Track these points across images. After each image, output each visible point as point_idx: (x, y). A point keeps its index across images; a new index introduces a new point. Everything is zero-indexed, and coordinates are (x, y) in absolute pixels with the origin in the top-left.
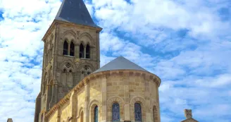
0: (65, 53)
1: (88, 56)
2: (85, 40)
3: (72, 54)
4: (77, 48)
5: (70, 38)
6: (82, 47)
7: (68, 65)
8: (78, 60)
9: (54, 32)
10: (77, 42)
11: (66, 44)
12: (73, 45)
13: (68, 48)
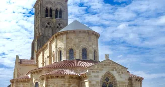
0: (47, 16)
1: (61, 17)
2: (59, 7)
3: (51, 16)
4: (54, 12)
5: (49, 6)
6: (57, 11)
7: (49, 23)
8: (55, 19)
9: (39, 3)
10: (54, 8)
11: (47, 10)
12: (51, 10)
13: (49, 12)
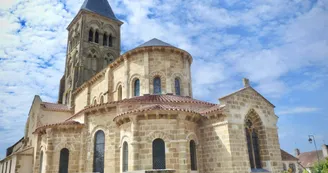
0: (90, 40)
1: (110, 45)
2: (109, 31)
3: (97, 41)
4: (101, 37)
5: (95, 27)
6: (105, 36)
7: (93, 51)
8: (102, 47)
9: (80, 21)
10: (102, 31)
11: (91, 32)
12: (97, 34)
13: (93, 36)
